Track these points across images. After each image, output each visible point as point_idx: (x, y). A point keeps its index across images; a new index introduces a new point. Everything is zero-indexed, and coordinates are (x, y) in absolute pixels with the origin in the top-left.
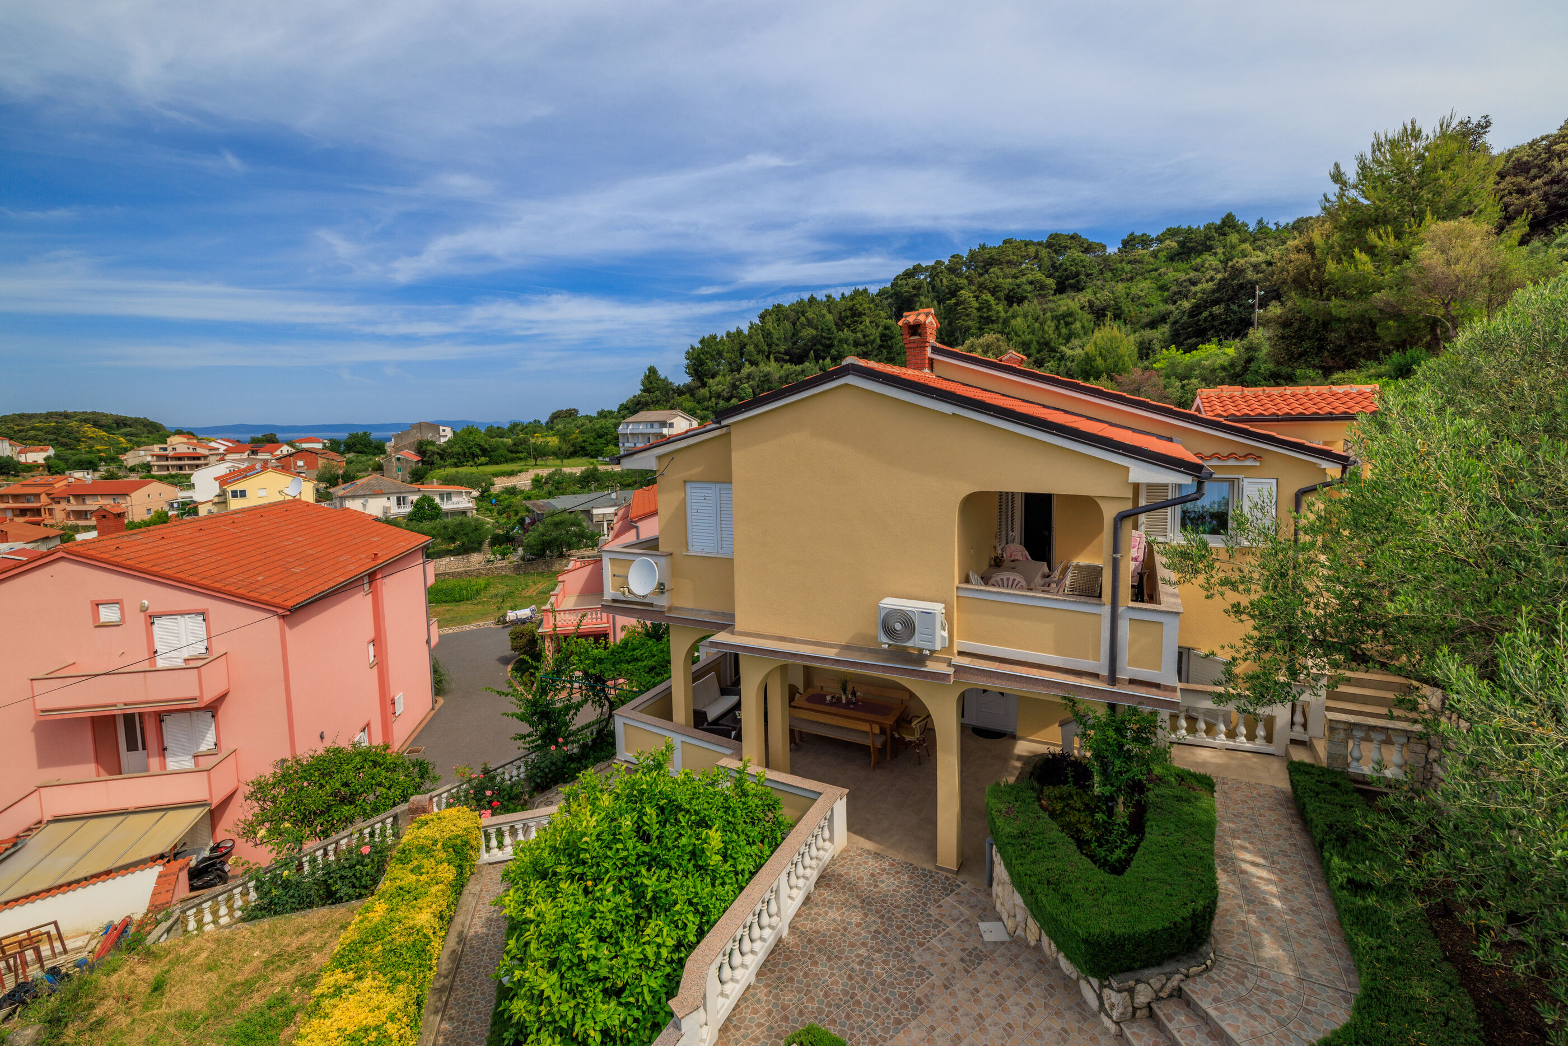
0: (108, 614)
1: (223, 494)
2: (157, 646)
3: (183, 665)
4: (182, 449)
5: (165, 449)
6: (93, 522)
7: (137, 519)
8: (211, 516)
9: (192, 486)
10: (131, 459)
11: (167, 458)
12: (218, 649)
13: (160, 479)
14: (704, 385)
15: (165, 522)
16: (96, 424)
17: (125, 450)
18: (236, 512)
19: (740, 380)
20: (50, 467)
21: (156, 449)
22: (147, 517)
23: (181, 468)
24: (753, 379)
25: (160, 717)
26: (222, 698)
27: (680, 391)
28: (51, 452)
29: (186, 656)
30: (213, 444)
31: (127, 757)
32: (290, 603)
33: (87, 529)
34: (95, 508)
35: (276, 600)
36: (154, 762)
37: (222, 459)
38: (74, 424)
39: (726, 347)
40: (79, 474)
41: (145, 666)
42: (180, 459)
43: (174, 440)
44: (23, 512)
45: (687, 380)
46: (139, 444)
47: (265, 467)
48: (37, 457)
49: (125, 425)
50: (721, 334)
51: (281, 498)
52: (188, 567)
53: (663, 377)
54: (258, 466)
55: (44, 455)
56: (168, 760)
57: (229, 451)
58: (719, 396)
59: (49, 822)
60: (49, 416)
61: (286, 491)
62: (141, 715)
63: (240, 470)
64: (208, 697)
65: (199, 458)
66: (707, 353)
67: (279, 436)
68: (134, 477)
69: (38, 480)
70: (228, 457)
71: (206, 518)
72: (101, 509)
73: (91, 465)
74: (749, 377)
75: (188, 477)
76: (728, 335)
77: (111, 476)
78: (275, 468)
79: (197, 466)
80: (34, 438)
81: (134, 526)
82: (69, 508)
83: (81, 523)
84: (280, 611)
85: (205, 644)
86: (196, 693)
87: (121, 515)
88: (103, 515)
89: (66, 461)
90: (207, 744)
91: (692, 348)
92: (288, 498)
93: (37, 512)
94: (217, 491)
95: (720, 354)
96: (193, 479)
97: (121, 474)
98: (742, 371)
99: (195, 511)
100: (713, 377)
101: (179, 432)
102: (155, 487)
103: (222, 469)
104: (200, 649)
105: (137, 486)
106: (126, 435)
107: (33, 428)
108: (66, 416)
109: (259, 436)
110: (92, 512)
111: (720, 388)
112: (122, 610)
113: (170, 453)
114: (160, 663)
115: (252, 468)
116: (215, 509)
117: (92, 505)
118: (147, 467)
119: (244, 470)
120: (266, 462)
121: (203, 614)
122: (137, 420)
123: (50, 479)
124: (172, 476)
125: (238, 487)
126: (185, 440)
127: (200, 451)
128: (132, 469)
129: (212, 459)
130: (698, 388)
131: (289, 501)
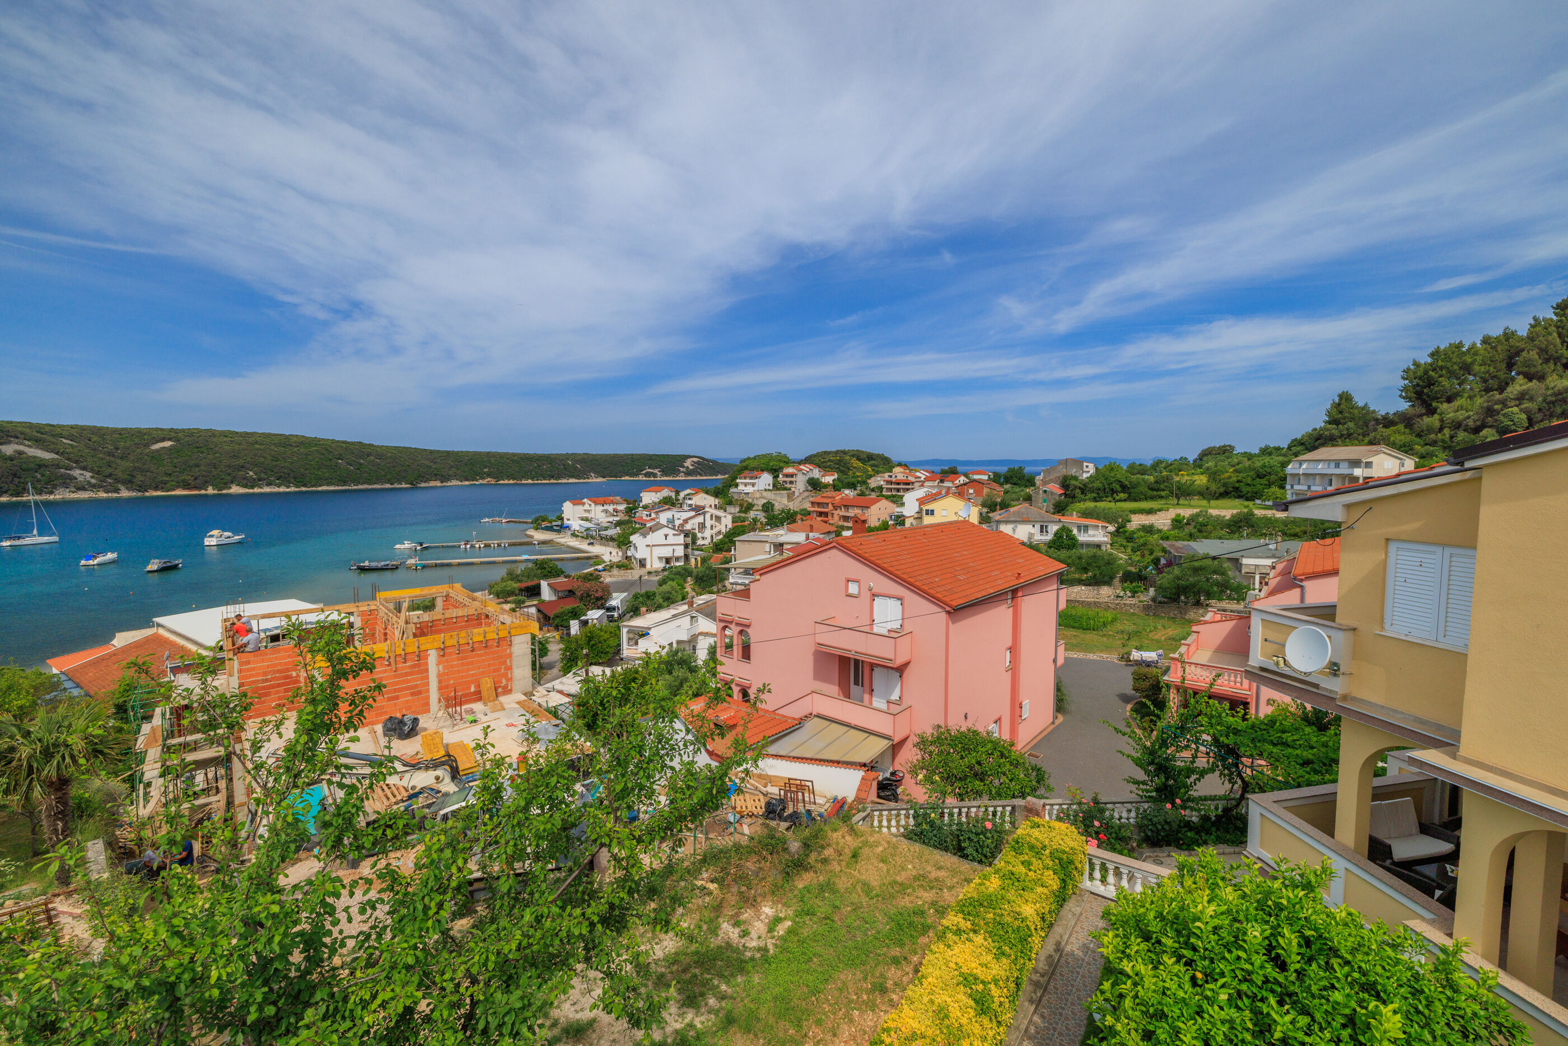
0: (853, 589)
1: (920, 512)
2: (875, 617)
3: (887, 634)
4: (901, 477)
5: (891, 476)
6: (850, 524)
7: (872, 526)
8: (912, 528)
9: (903, 504)
10: (873, 483)
11: (891, 483)
12: (908, 628)
13: (887, 498)
14: (1431, 411)
15: (886, 529)
16: (859, 459)
17: (871, 476)
18: (927, 526)
19: (1504, 403)
20: (836, 487)
21: (886, 475)
22: (877, 524)
23: (898, 490)
24: (1531, 399)
25: (872, 666)
26: (906, 664)
27: (1388, 422)
28: (836, 476)
29: (889, 628)
30: (918, 474)
31: (854, 689)
32: (954, 603)
33: (848, 528)
34: (852, 515)
35: (945, 599)
36: (866, 697)
37: (922, 485)
38: (848, 458)
39: (1479, 358)
40: (847, 492)
41: (867, 629)
42: (898, 484)
43: (897, 470)
44: (820, 514)
45: (1404, 406)
46: (878, 472)
47: (947, 494)
48: (829, 479)
49: (872, 459)
50: (1472, 338)
51: (954, 518)
52: (896, 563)
53: (1361, 404)
54: (943, 492)
55: (833, 478)
56: (874, 699)
57: (927, 479)
58: (1457, 425)
59: (815, 716)
60: (837, 452)
61: (960, 513)
62: (863, 662)
63: (932, 494)
64: (899, 661)
65: (908, 484)
66: (1441, 368)
67: (959, 469)
68: (873, 495)
69: (829, 494)
70: (927, 484)
71: (909, 529)
72: (856, 516)
73: (852, 486)
74: (1521, 397)
75: (902, 497)
76: (1486, 341)
77: (862, 494)
78: (954, 494)
79: (908, 490)
80: (829, 467)
81: (871, 530)
82: (842, 514)
83: (846, 524)
84: (948, 609)
85: (900, 622)
86: (892, 657)
87: (864, 522)
88: (856, 520)
89: (842, 482)
90: (895, 696)
91: (1416, 364)
92: (961, 519)
93: (826, 514)
94: (917, 509)
95: (1467, 368)
96: (905, 499)
97: (867, 493)
98: (1509, 389)
99: (903, 523)
100: (1449, 400)
101: (900, 465)
102: (884, 503)
103: (920, 493)
104: (896, 625)
105: (875, 502)
106: (872, 466)
107: (830, 461)
108: (844, 452)
109: (946, 468)
110: (851, 518)
111: (1461, 415)
112: (859, 586)
113: (894, 479)
114: (876, 629)
115: (939, 493)
116: (915, 523)
117: (852, 512)
118: (880, 488)
119: (935, 494)
120: (949, 488)
121: (900, 599)
122: (878, 455)
123: (834, 494)
124: (893, 496)
125: (930, 507)
126: (902, 470)
127: (911, 479)
128: (873, 490)
129: (917, 485)
130: (1421, 416)
131: (961, 522)
